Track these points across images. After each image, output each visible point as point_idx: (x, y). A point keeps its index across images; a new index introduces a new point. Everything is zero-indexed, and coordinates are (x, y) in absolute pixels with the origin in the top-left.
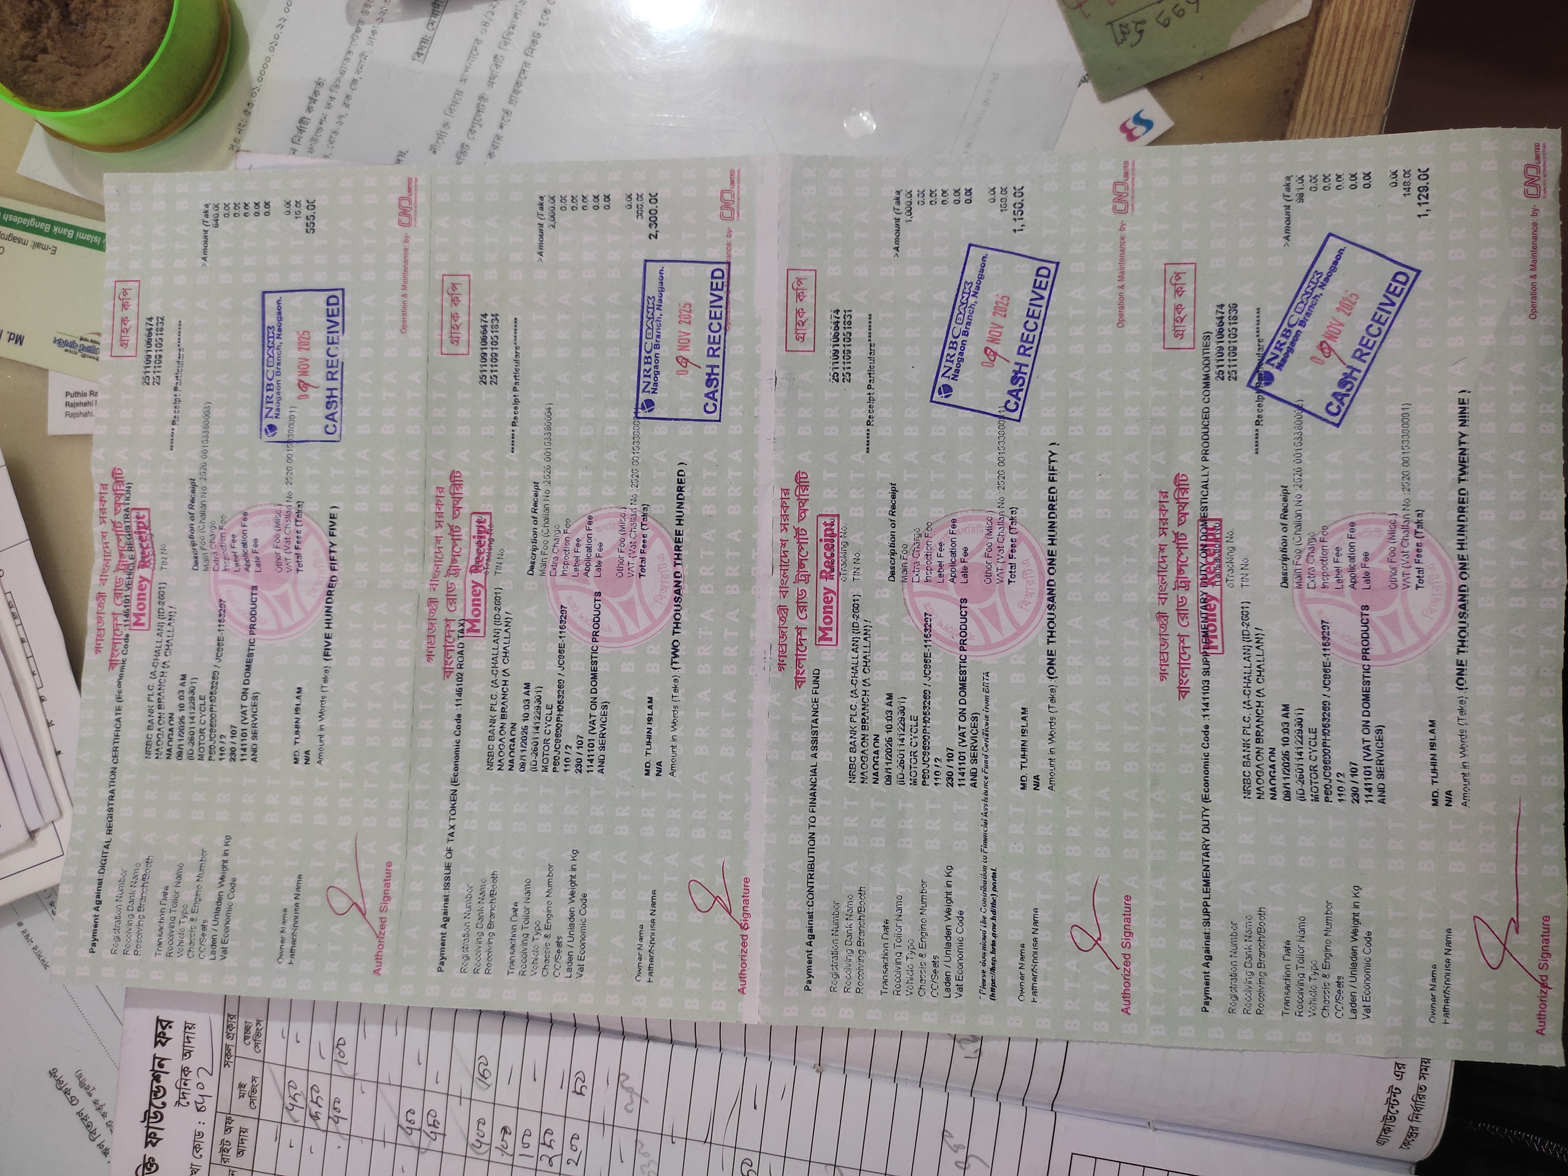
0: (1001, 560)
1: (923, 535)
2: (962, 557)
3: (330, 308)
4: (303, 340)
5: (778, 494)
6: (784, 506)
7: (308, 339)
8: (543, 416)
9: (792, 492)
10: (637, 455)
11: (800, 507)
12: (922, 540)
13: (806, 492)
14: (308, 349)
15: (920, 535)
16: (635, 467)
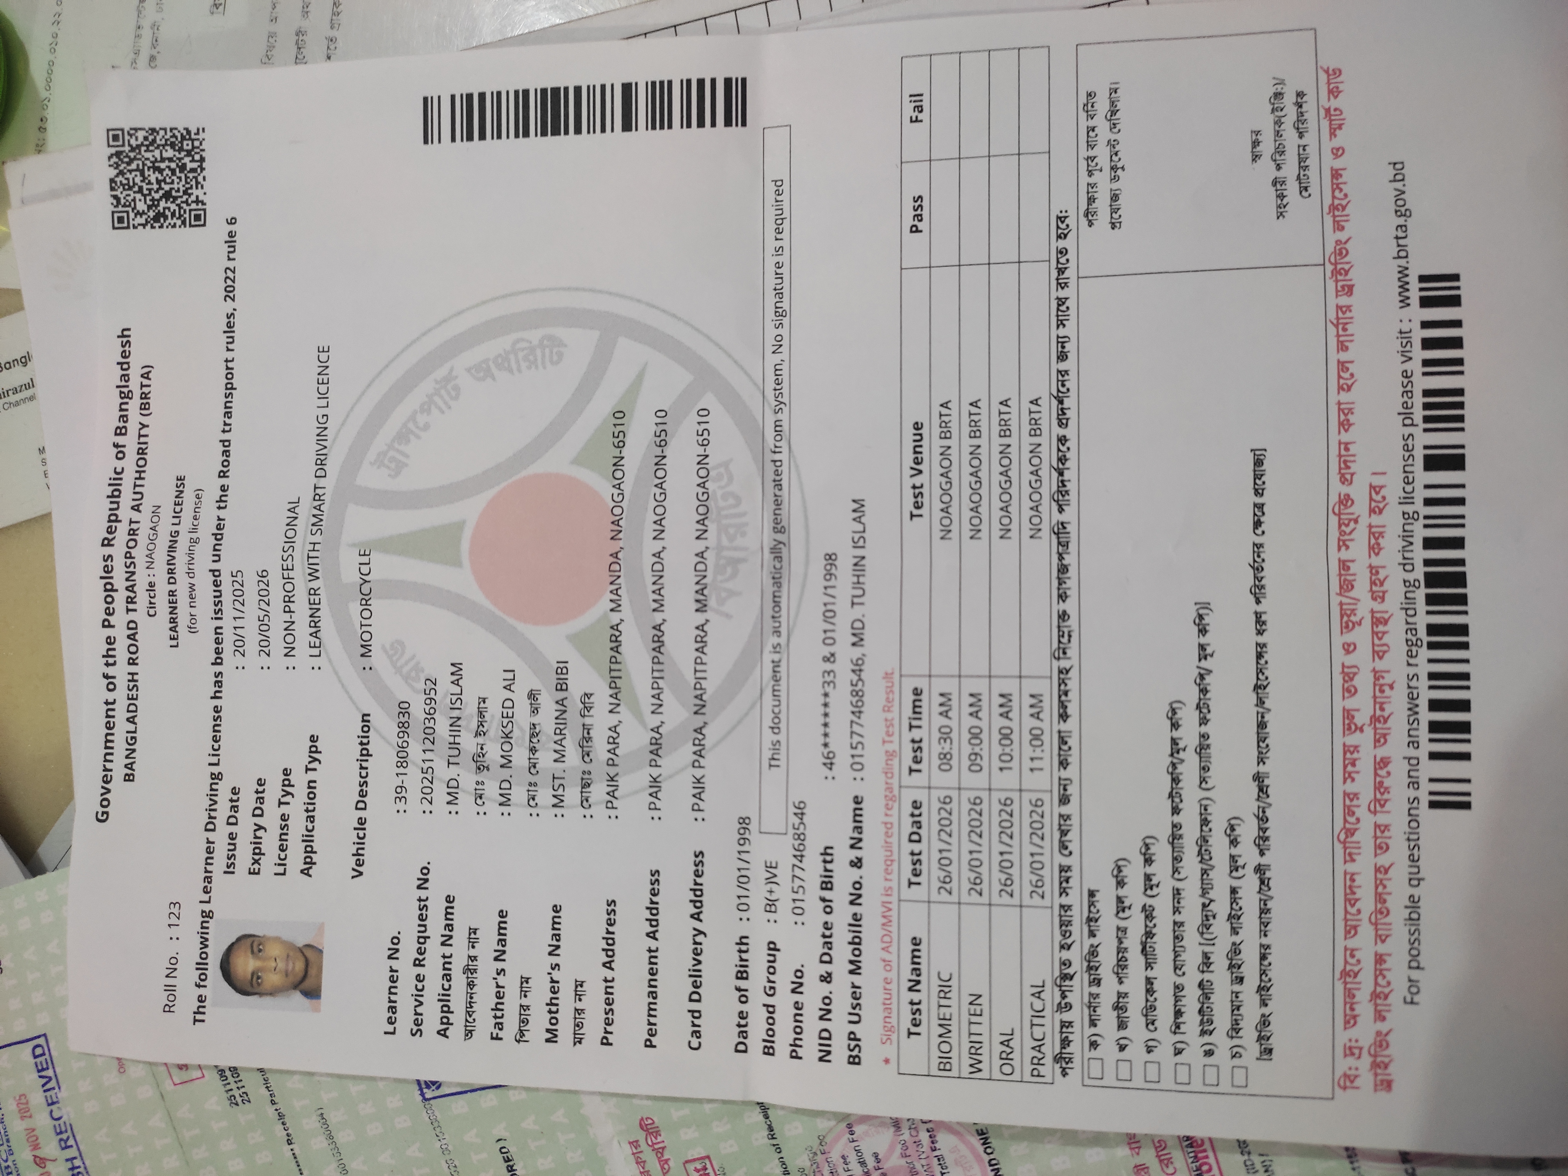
0: (923, 1156)
1: (818, 1153)
2: (875, 1164)
3: (38, 1060)
4: (22, 1106)
5: (628, 1149)
6: (640, 1162)
7: (27, 1103)
8: (319, 1125)
9: (642, 1143)
10: (444, 1142)
11: (659, 1158)
12: (820, 1158)
13: (659, 1139)
14: (30, 1117)
15: (815, 1154)
16: (448, 1157)
